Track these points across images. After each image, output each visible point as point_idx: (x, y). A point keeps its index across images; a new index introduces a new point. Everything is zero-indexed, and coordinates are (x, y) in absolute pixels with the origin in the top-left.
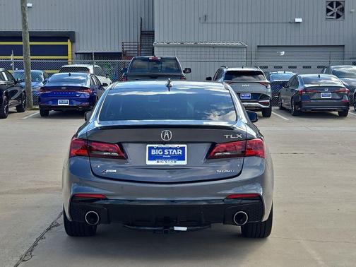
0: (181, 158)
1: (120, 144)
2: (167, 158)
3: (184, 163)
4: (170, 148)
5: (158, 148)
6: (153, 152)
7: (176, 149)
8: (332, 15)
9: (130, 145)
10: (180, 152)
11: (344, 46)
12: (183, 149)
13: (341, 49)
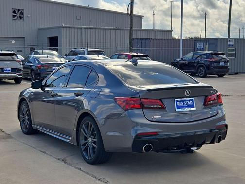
0: (192, 106)
1: (161, 100)
2: (186, 107)
3: (194, 109)
4: (187, 101)
5: (181, 101)
6: (179, 104)
7: (189, 101)
8: (17, 18)
9: (166, 100)
10: (191, 103)
11: (24, 38)
12: (192, 100)
13: (23, 40)
